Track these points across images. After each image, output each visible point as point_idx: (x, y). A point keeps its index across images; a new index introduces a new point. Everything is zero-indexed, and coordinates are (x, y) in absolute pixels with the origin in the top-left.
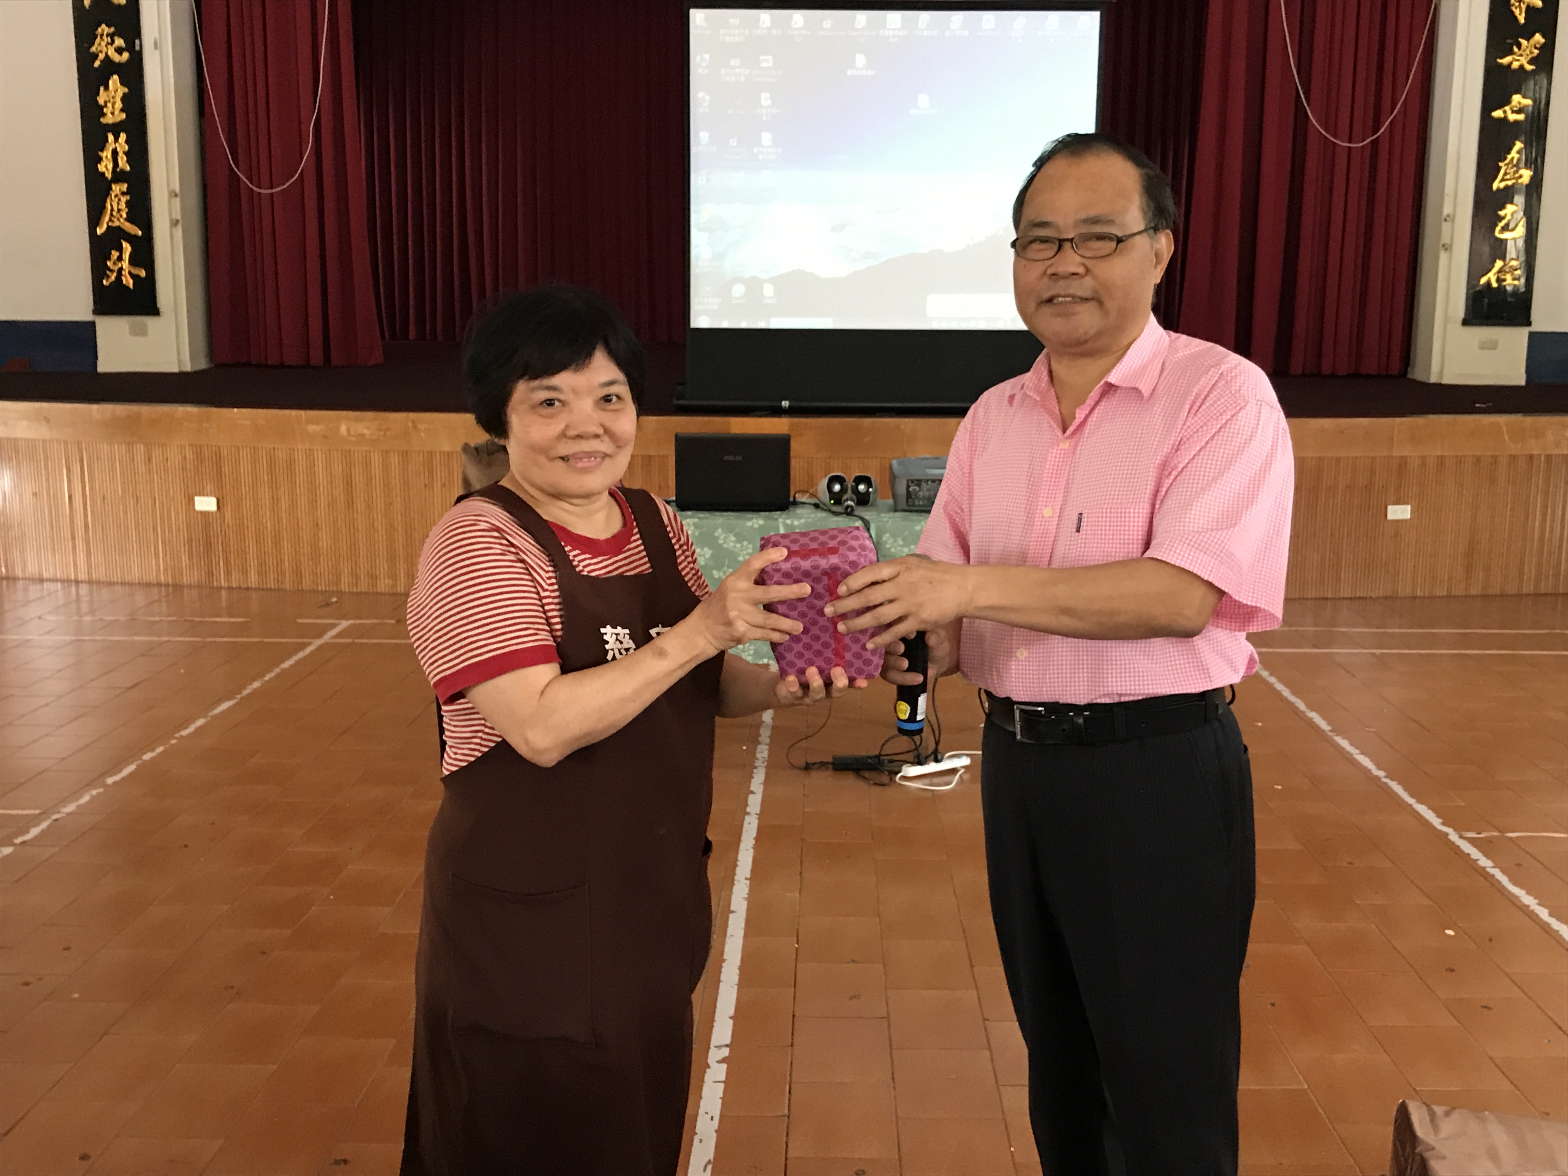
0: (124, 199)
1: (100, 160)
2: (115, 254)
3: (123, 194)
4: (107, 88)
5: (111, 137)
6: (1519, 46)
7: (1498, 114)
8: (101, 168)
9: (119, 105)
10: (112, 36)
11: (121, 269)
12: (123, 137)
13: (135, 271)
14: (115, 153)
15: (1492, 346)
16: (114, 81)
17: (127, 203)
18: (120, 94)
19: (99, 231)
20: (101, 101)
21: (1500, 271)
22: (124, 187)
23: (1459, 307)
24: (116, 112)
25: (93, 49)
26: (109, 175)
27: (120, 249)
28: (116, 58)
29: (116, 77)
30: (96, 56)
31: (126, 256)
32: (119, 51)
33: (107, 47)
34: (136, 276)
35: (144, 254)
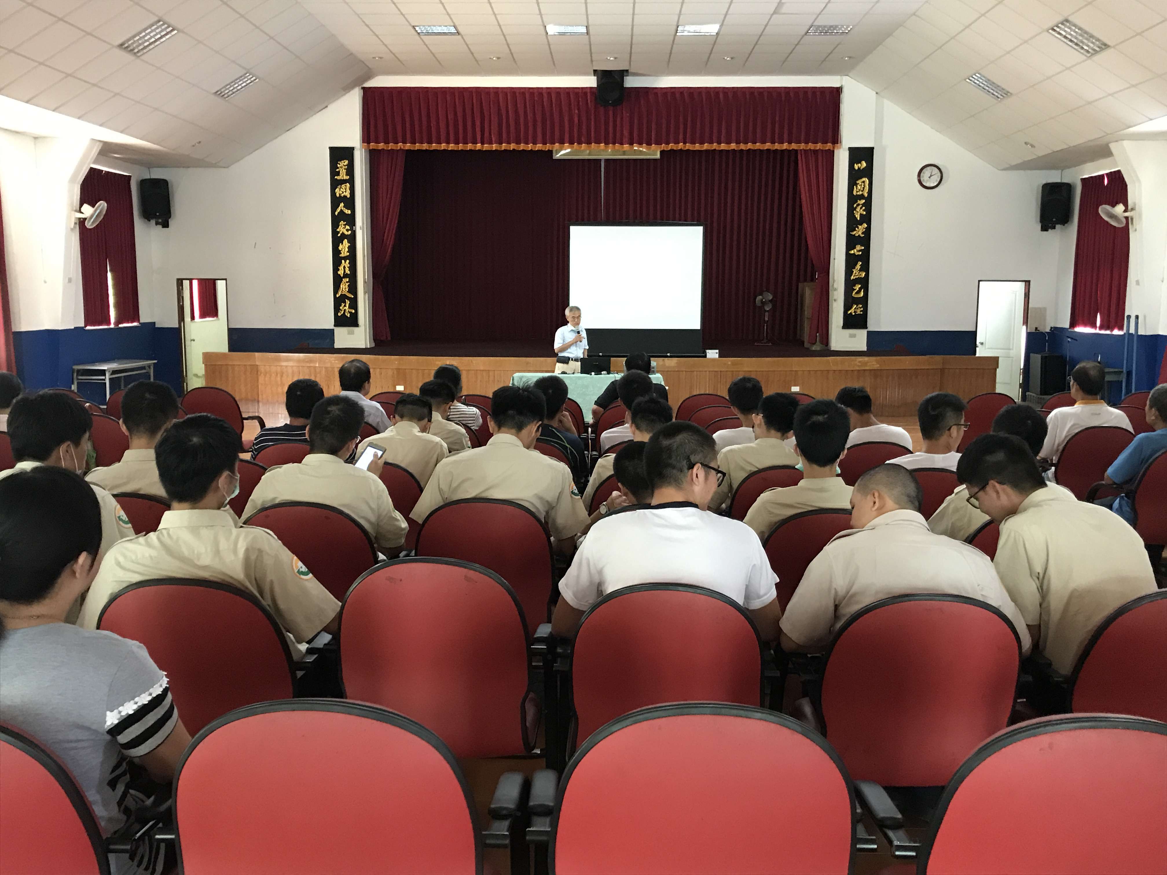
0: (347, 284)
1: (339, 270)
2: (343, 305)
3: (347, 282)
4: (342, 244)
5: (343, 261)
6: (858, 228)
7: (852, 252)
8: (339, 273)
9: (347, 250)
10: (345, 225)
11: (345, 310)
12: (348, 261)
13: (350, 310)
14: (344, 267)
15: (854, 336)
16: (345, 241)
17: (348, 285)
18: (347, 246)
19: (337, 296)
20: (340, 248)
21: (855, 309)
22: (348, 280)
23: (841, 323)
24: (346, 252)
25: (338, 230)
26: (342, 276)
27: (345, 302)
28: (346, 233)
29: (346, 240)
30: (339, 232)
31: (347, 305)
32: (347, 230)
33: (343, 229)
34: (350, 313)
35: (354, 304)
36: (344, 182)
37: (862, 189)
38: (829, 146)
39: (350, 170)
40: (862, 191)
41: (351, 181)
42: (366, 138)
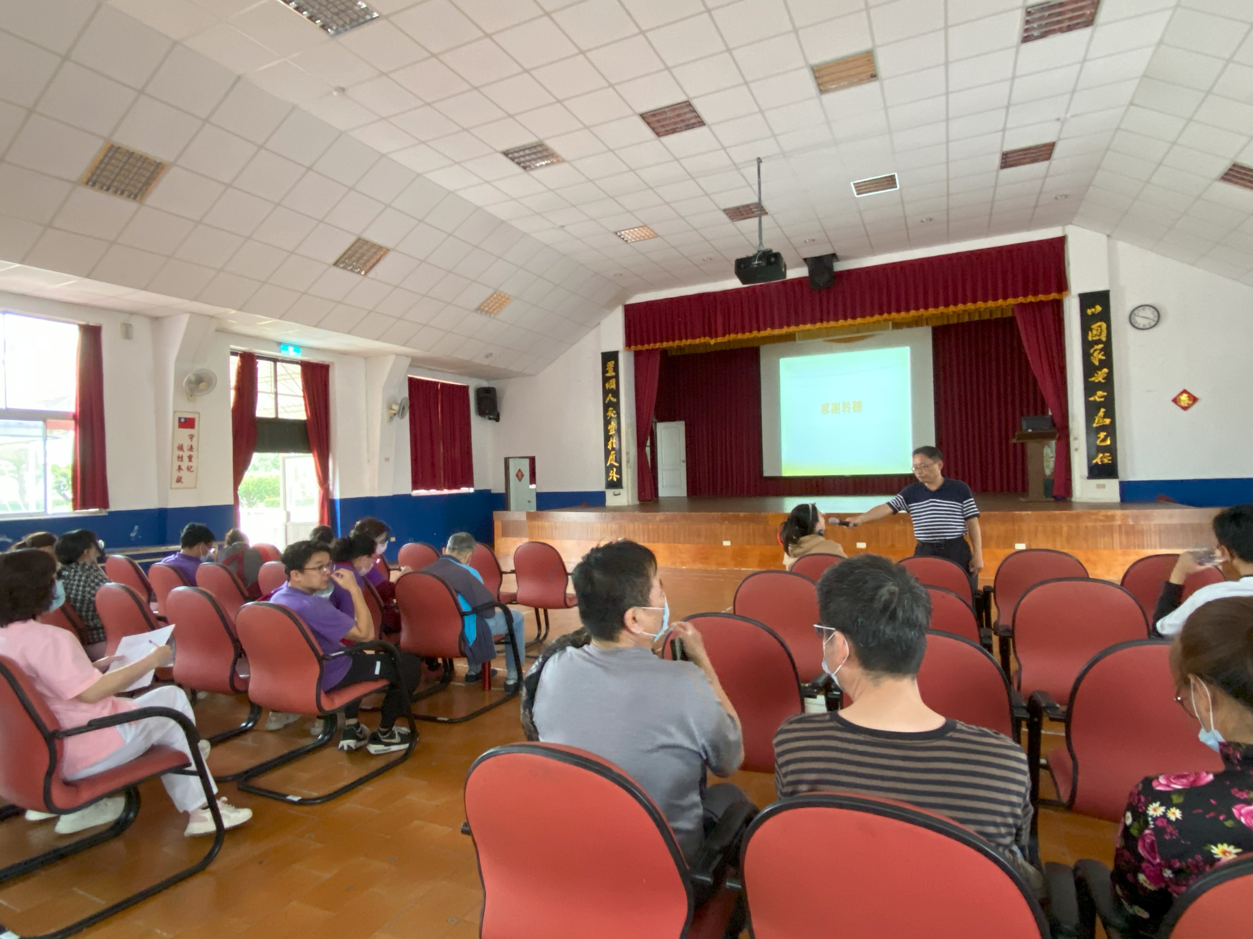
1: (608, 445)
3: (614, 454)
4: (611, 424)
5: (611, 438)
7: (1092, 399)
8: (609, 447)
9: (614, 429)
10: (613, 410)
11: (613, 476)
12: (615, 438)
13: (617, 476)
14: (612, 443)
17: (615, 457)
18: (614, 426)
19: (608, 465)
20: (609, 428)
22: (615, 452)
23: (1085, 472)
24: (613, 431)
25: (607, 414)
26: (610, 449)
27: (613, 470)
28: (613, 416)
29: (613, 422)
30: (608, 416)
31: (614, 472)
32: (614, 414)
33: (612, 414)
34: (617, 478)
35: (619, 471)
36: (611, 378)
37: (1099, 334)
38: (1053, 296)
39: (616, 369)
40: (1099, 336)
41: (617, 377)
42: (629, 343)
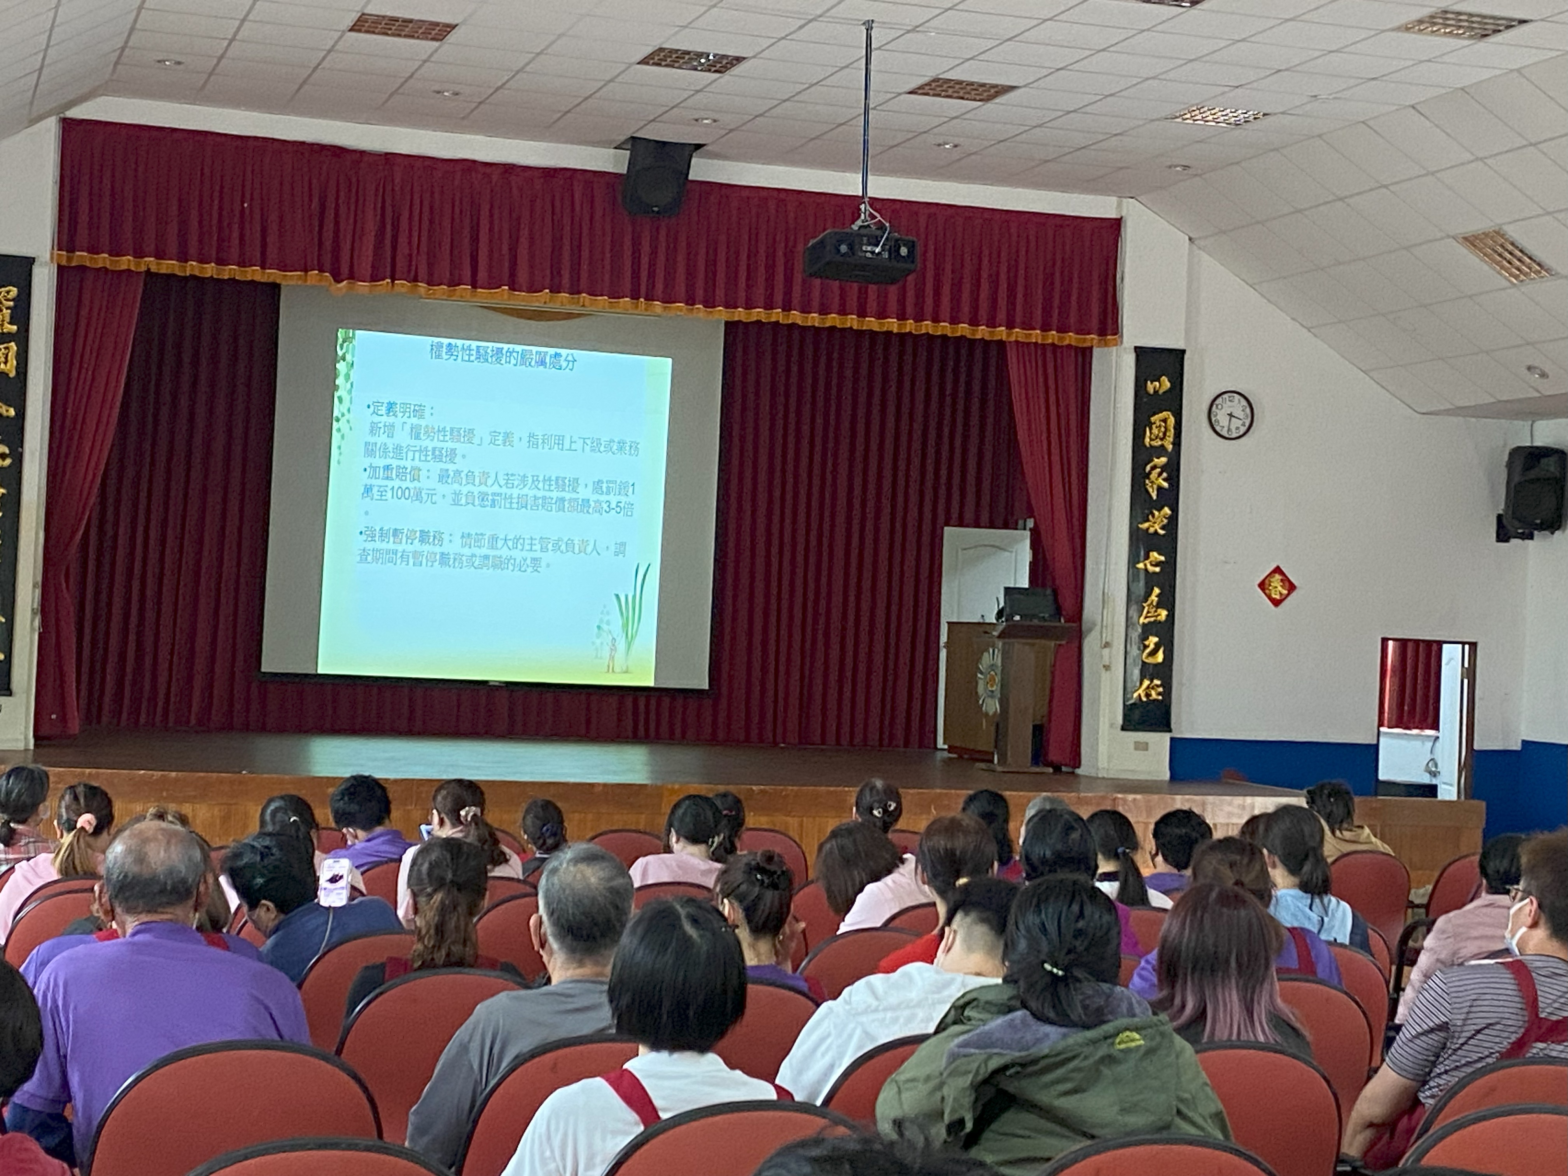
6: (1153, 516)
7: (1141, 566)
15: (1143, 746)
21: (1148, 687)
23: (1118, 719)
37: (1161, 435)
38: (1092, 339)
40: (1162, 439)
